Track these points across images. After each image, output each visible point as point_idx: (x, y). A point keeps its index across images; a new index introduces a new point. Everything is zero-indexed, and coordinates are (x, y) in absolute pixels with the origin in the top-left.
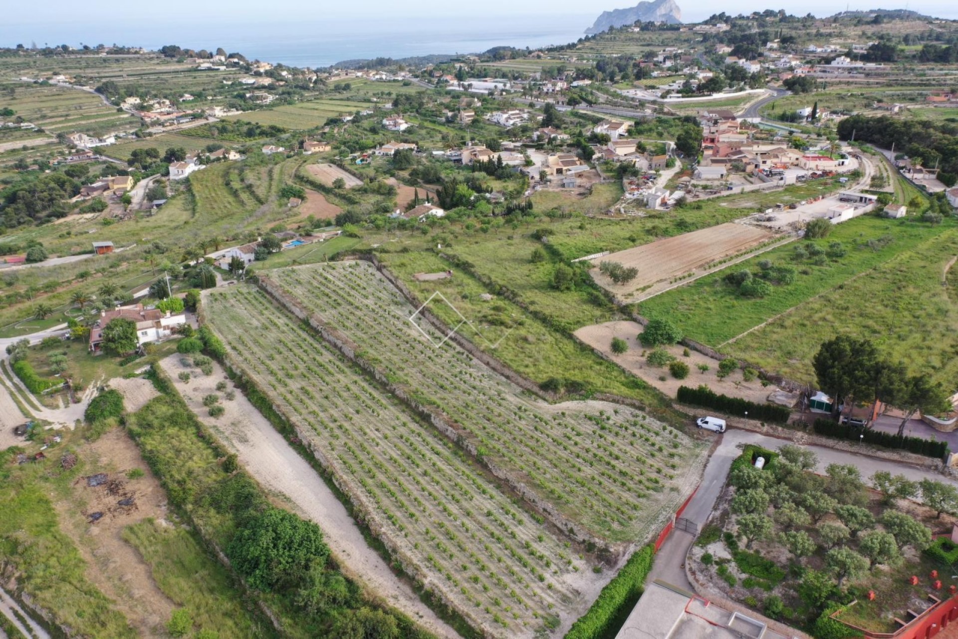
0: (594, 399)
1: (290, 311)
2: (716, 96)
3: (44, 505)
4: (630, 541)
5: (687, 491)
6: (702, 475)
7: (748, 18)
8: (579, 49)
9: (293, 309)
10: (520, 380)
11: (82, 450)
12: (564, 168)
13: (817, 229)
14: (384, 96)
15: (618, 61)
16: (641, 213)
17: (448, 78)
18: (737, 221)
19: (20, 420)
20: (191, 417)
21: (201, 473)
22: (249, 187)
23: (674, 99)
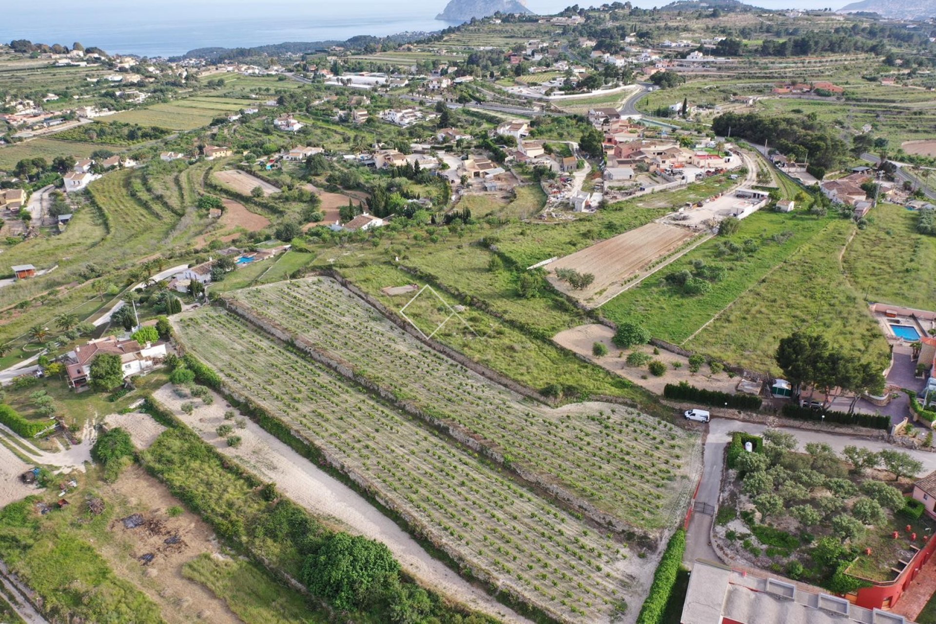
0: (589, 400)
1: (269, 333)
2: (596, 93)
3: (89, 552)
4: (663, 527)
5: (695, 477)
6: (703, 461)
7: (599, 10)
8: (445, 41)
9: (273, 330)
10: (519, 387)
11: (103, 492)
12: (481, 171)
13: (729, 227)
14: (262, 92)
15: (489, 54)
16: (569, 216)
17: (324, 72)
18: (657, 221)
19: (24, 468)
20: (209, 449)
21: (242, 504)
22: (159, 198)
23: (557, 96)
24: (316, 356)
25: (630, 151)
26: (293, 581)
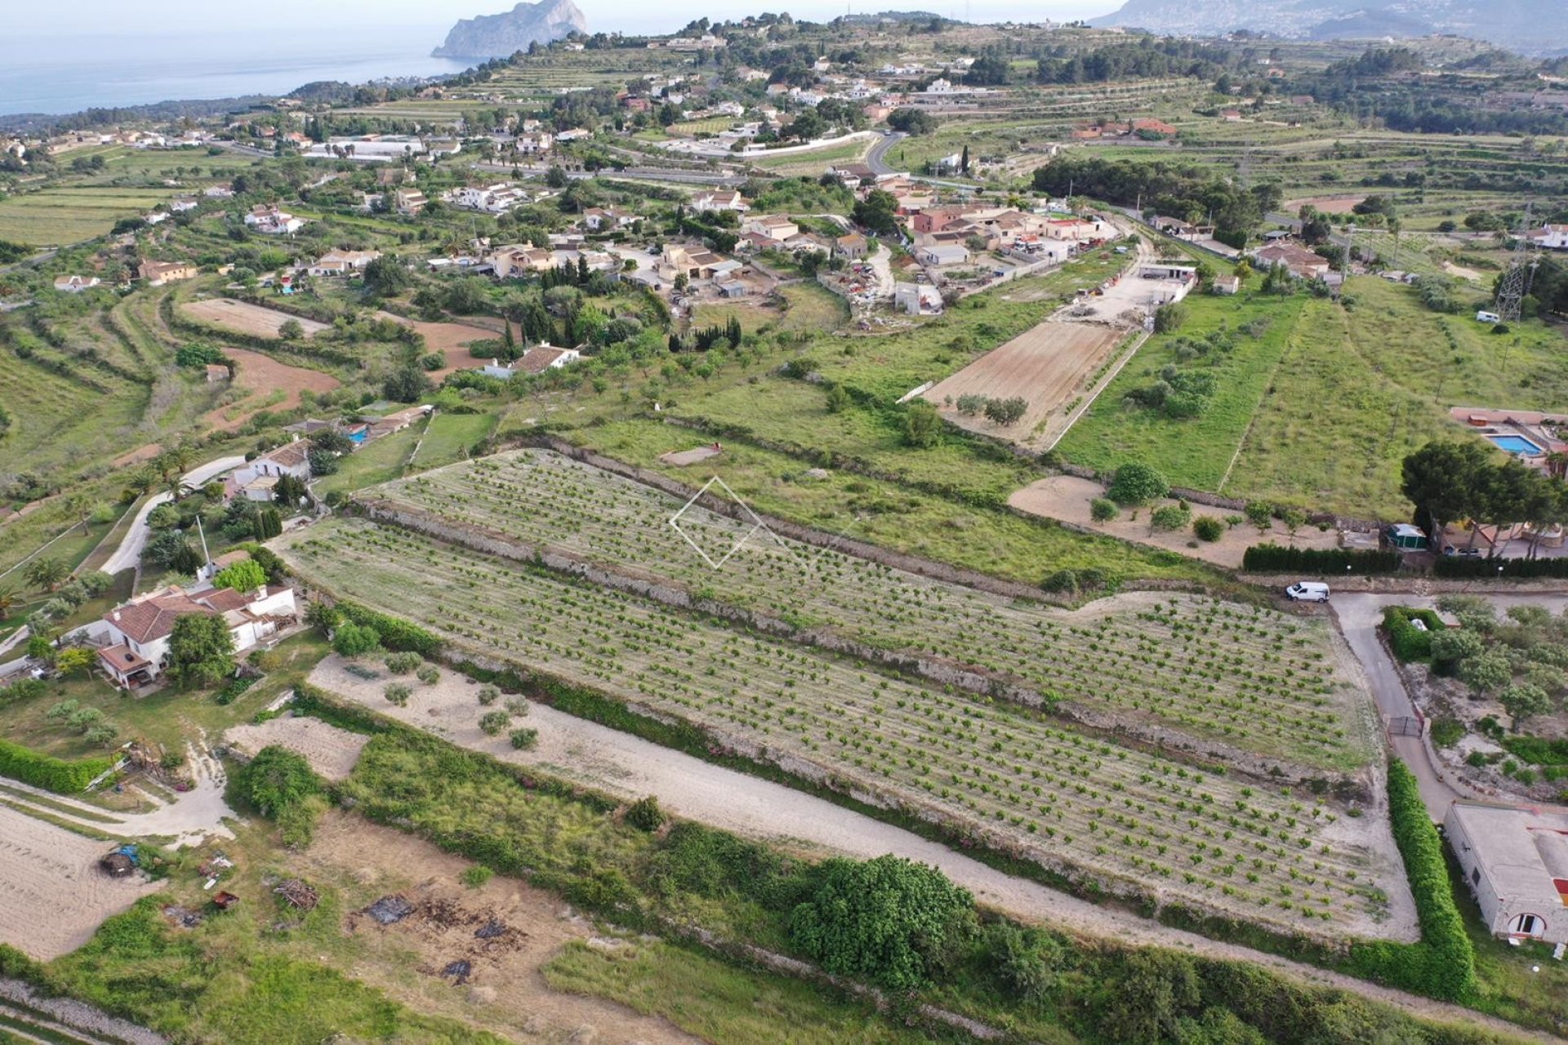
0: (1123, 591)
1: (481, 550)
2: (815, 144)
3: (331, 980)
4: (1368, 765)
5: (1361, 683)
6: (1356, 658)
7: (740, 26)
8: (495, 81)
10: (997, 584)
11: (295, 867)
12: (702, 268)
13: (1172, 318)
14: (185, 175)
15: (591, 97)
16: (902, 322)
17: (296, 137)
18: (1049, 319)
19: (101, 850)
20: (481, 760)
21: (602, 845)
22: (88, 356)
23: (753, 152)
24: (599, 577)
25: (946, 221)
26: (779, 960)
